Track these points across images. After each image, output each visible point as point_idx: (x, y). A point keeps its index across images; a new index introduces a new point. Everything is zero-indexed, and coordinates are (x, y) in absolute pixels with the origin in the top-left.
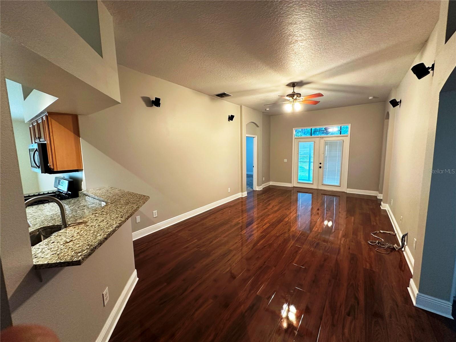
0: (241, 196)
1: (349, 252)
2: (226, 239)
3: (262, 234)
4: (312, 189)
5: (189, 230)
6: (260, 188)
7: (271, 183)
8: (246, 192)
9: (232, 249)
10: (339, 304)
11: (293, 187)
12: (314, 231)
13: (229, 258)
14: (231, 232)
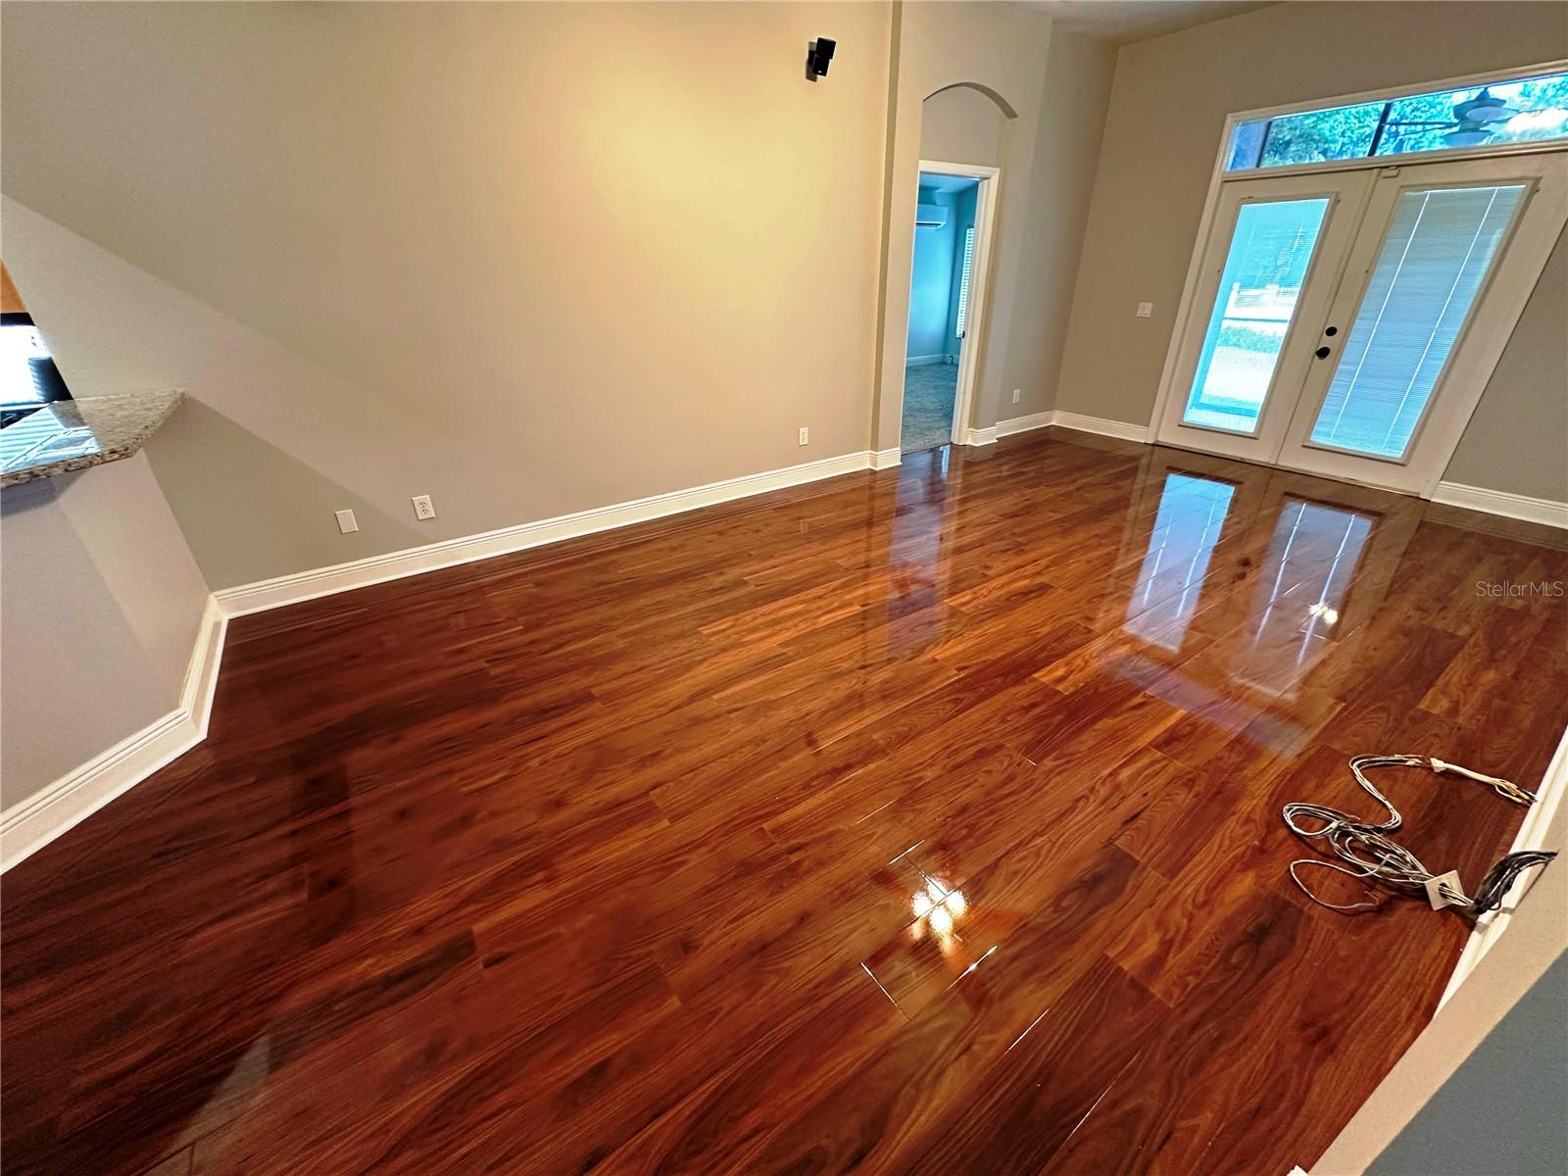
0: (868, 466)
1: (1110, 841)
2: (621, 644)
3: (781, 650)
4: (1242, 462)
5: (538, 584)
6: (986, 437)
7: (1058, 419)
8: (897, 451)
9: (596, 695)
10: (753, 1119)
11: (1153, 445)
12: (1036, 680)
13: (546, 730)
14: (674, 615)
